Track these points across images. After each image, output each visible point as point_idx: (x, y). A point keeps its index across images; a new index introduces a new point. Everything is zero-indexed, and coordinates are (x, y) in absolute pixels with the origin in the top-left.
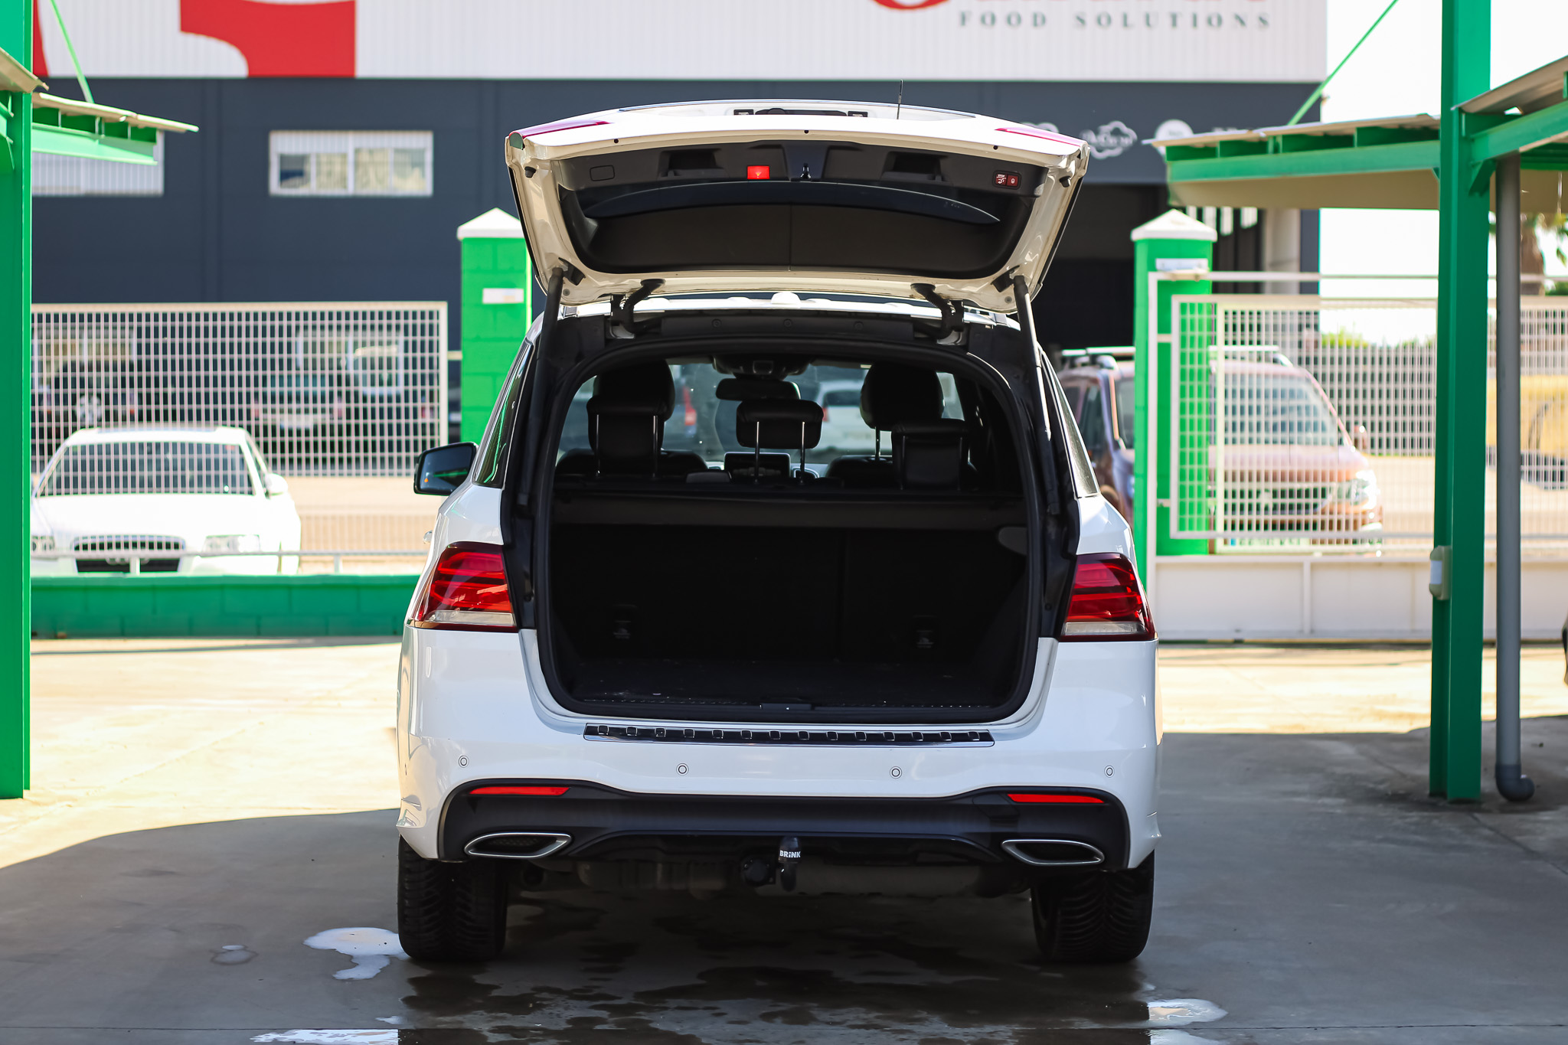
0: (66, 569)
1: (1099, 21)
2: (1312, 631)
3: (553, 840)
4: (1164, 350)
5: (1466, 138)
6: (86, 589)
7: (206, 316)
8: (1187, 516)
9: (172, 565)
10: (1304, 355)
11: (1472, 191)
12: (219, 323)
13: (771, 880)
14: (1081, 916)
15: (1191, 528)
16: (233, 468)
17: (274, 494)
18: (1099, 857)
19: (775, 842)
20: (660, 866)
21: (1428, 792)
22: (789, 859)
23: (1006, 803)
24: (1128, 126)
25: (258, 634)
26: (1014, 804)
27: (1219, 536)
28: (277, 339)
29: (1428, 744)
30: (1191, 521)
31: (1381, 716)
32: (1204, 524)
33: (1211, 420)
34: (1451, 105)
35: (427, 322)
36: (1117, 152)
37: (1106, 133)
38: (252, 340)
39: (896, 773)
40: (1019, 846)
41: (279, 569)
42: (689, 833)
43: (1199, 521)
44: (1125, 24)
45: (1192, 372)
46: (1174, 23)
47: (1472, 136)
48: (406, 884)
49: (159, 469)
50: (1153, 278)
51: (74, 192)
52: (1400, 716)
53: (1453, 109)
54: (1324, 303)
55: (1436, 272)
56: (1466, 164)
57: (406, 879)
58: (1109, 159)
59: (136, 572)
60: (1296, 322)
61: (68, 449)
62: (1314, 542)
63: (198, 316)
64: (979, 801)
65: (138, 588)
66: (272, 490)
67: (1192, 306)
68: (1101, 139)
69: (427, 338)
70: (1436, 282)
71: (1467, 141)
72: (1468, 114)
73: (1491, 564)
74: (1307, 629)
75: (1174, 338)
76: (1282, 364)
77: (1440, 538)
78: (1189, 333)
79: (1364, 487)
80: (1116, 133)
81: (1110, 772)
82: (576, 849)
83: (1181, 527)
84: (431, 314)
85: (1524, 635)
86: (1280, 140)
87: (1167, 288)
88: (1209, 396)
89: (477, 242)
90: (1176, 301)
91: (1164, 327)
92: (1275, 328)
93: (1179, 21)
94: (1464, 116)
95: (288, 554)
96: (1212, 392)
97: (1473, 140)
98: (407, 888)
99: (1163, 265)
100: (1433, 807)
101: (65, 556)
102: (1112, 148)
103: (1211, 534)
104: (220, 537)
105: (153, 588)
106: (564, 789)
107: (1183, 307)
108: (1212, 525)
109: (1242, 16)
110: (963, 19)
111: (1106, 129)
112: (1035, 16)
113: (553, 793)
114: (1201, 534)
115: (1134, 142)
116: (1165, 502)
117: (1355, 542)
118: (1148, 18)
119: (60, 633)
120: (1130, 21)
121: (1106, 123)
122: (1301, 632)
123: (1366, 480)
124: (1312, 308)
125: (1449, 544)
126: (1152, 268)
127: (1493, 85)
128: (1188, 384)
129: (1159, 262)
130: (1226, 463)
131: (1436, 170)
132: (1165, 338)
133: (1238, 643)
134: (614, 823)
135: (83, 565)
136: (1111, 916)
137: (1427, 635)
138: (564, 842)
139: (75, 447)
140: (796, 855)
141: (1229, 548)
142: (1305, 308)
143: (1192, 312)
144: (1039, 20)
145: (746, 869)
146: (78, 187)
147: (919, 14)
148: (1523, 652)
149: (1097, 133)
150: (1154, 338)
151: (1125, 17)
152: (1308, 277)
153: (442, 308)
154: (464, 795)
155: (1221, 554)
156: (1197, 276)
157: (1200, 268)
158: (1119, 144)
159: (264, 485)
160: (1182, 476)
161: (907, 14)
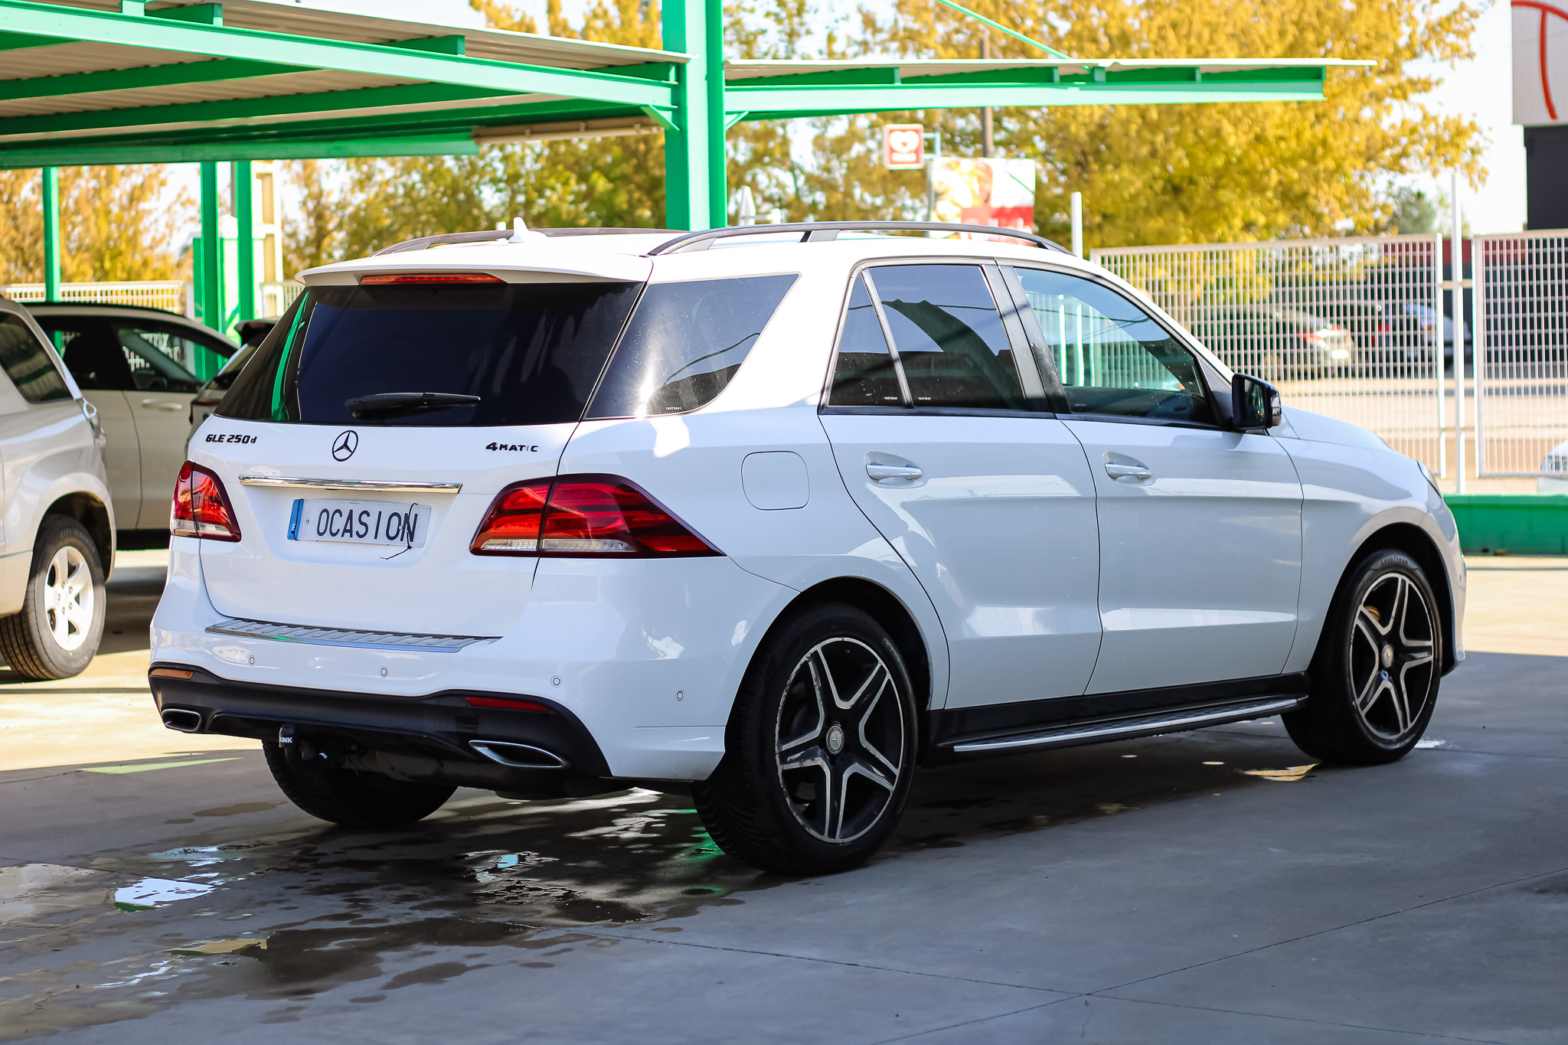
23: (464, 706)
26: (470, 706)
64: (444, 702)
113: (186, 677)
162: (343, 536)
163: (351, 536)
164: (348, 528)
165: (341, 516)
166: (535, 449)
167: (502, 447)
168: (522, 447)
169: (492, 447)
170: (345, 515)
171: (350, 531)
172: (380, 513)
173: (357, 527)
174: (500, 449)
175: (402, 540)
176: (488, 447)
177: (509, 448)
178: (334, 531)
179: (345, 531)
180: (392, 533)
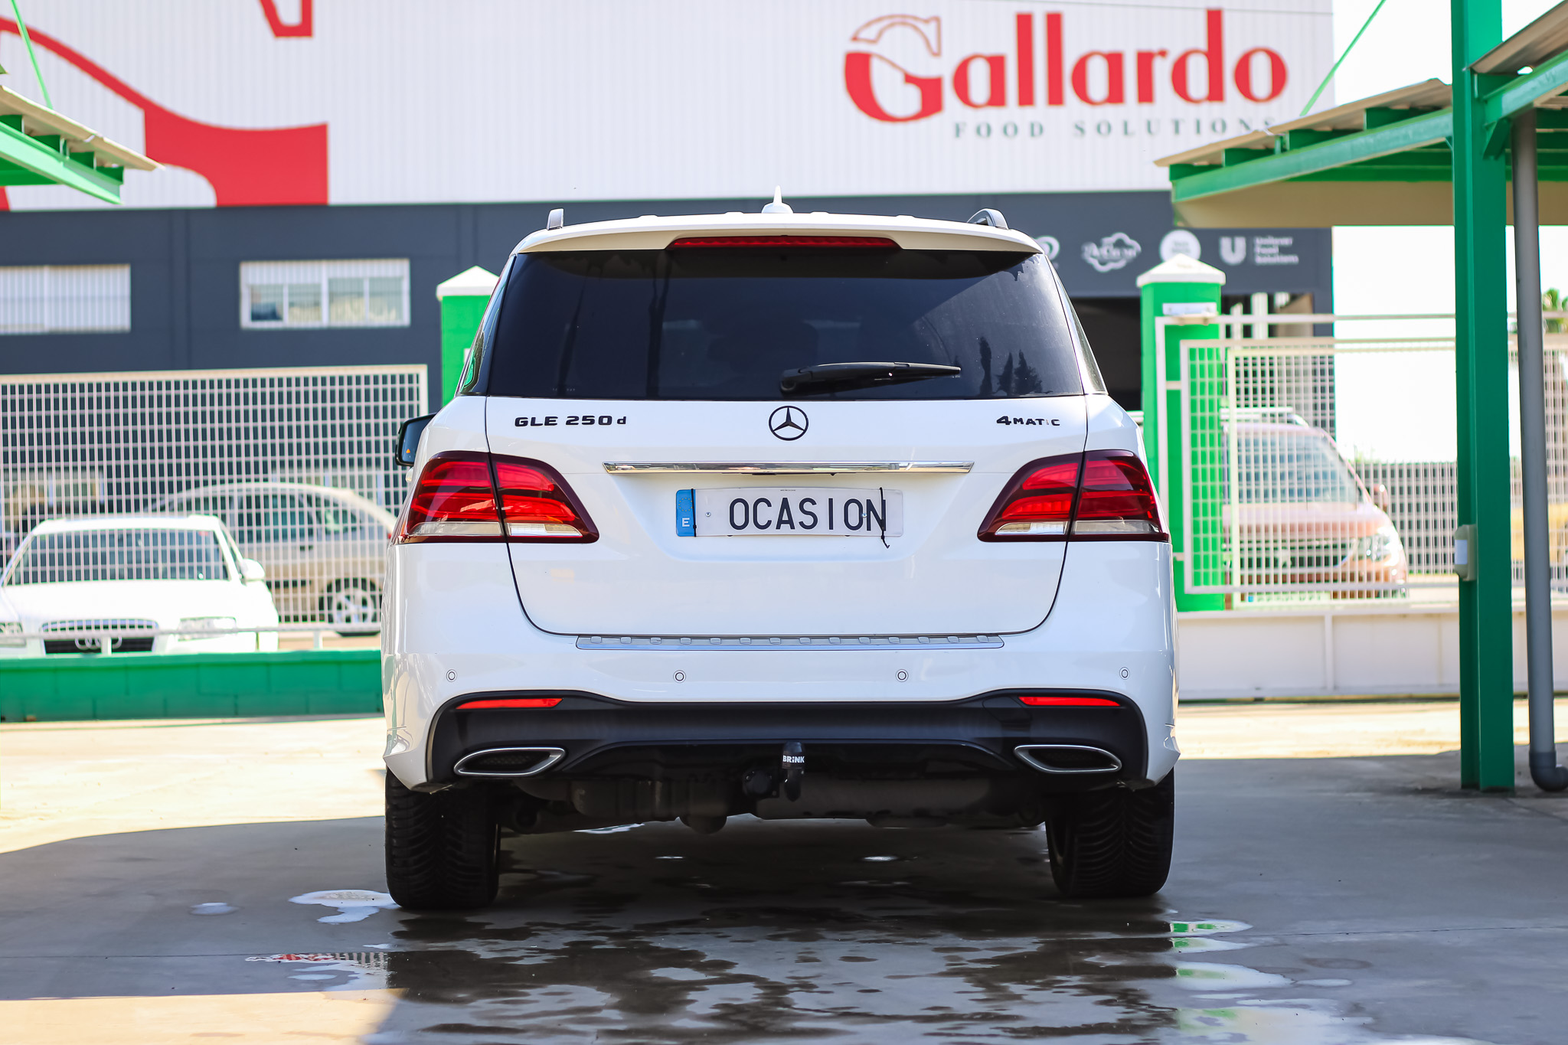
0: (36, 651)
1: (1098, 129)
2: (1335, 688)
3: (545, 755)
4: (1173, 397)
5: (1479, 99)
6: (56, 670)
7: (177, 384)
8: (1202, 570)
9: (145, 644)
10: (1320, 418)
11: (1487, 154)
12: (190, 392)
13: (774, 793)
14: (1100, 842)
15: (1206, 582)
16: (208, 559)
17: (251, 580)
18: (1117, 764)
19: (778, 749)
20: (659, 785)
21: (1460, 786)
22: (793, 764)
23: (1018, 706)
24: (1131, 237)
25: (236, 713)
26: (1025, 707)
27: (1235, 590)
28: (251, 407)
29: (1459, 759)
30: (1206, 575)
31: (1409, 744)
32: (1220, 578)
33: (1224, 470)
34: (1463, 67)
35: (406, 386)
36: (1121, 264)
37: (1109, 245)
38: (225, 408)
39: (902, 676)
40: (1033, 753)
41: (258, 646)
42: (687, 743)
43: (1215, 575)
44: (1126, 132)
45: (1203, 419)
46: (1177, 130)
47: (1485, 97)
48: (394, 822)
49: (130, 562)
50: (1160, 324)
51: (38, 330)
52: (1430, 744)
53: (1464, 69)
54: (1338, 346)
55: (1453, 310)
56: (1480, 128)
57: (394, 817)
58: (1113, 272)
59: (107, 652)
60: (1310, 367)
61: (36, 537)
62: (1335, 595)
63: (168, 384)
64: (989, 704)
65: (110, 668)
66: (248, 575)
67: (1202, 351)
68: (1104, 251)
69: (407, 403)
70: (1453, 322)
71: (1481, 102)
72: (1480, 75)
73: (1520, 614)
74: (1330, 686)
75: (1183, 385)
76: (1296, 423)
77: (1464, 518)
78: (1199, 380)
79: (1385, 543)
80: (1120, 244)
81: (1125, 674)
82: (571, 763)
83: (1196, 582)
84: (410, 377)
85: (1556, 688)
86: (1287, 138)
87: (1175, 333)
88: (1221, 444)
89: (455, 300)
90: (1185, 346)
91: (1173, 374)
92: (1288, 373)
93: (1182, 127)
94: (1476, 77)
95: (266, 630)
96: (1225, 457)
97: (1486, 101)
98: (395, 826)
99: (1170, 309)
100: (1466, 796)
101: (33, 637)
102: (1115, 261)
103: (1228, 588)
104: (194, 619)
105: (126, 668)
106: (557, 700)
107: (1192, 352)
108: (1227, 578)
109: (1246, 120)
110: (958, 131)
111: (1109, 241)
112: (1032, 126)
113: (545, 705)
114: (1219, 589)
115: (1137, 254)
116: (1179, 556)
117: (1378, 595)
118: (1149, 124)
119: (29, 717)
120: (1130, 128)
121: (1109, 234)
122: (1325, 688)
123: (1387, 535)
124: (1326, 352)
125: (1475, 522)
126: (1159, 312)
127: (1506, 34)
128: (1199, 432)
129: (1166, 307)
130: (1241, 517)
131: (1449, 139)
132: (1174, 386)
133: (1258, 701)
134: (608, 735)
135: (52, 647)
136: (1131, 843)
137: (1456, 689)
138: (558, 756)
139: (43, 537)
140: (800, 760)
141: (1246, 604)
142: (1319, 352)
143: (1202, 358)
144: (1037, 130)
145: (748, 781)
146: (42, 325)
147: (912, 126)
148: (1556, 701)
149: (1099, 245)
150: (1163, 386)
151: (1126, 125)
152: (1321, 318)
153: (422, 371)
154: (452, 711)
155: (1238, 609)
156: (1206, 320)
157: (1210, 310)
158: (1122, 256)
159: (240, 572)
160: (1196, 529)
161: (899, 127)
162: (778, 527)
163: (792, 527)
164: (785, 517)
165: (769, 505)
166: (1056, 423)
167: (1016, 421)
168: (1040, 421)
169: (1004, 420)
170: (777, 506)
171: (790, 522)
172: (831, 501)
173: (798, 516)
174: (1015, 423)
175: (869, 528)
176: (999, 421)
177: (1025, 421)
178: (762, 522)
179: (780, 522)
180: (854, 520)
